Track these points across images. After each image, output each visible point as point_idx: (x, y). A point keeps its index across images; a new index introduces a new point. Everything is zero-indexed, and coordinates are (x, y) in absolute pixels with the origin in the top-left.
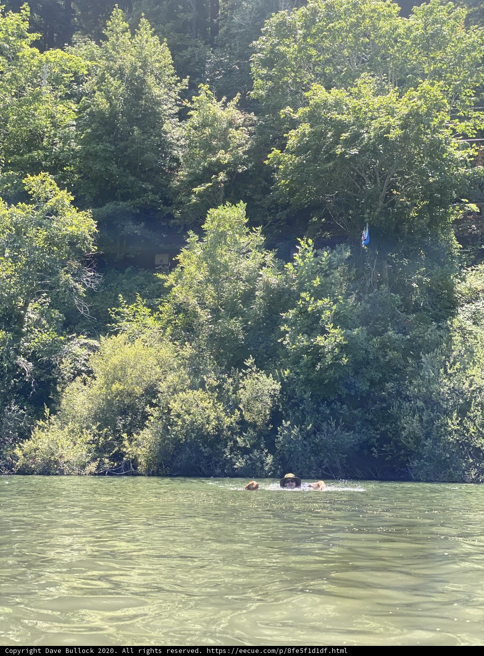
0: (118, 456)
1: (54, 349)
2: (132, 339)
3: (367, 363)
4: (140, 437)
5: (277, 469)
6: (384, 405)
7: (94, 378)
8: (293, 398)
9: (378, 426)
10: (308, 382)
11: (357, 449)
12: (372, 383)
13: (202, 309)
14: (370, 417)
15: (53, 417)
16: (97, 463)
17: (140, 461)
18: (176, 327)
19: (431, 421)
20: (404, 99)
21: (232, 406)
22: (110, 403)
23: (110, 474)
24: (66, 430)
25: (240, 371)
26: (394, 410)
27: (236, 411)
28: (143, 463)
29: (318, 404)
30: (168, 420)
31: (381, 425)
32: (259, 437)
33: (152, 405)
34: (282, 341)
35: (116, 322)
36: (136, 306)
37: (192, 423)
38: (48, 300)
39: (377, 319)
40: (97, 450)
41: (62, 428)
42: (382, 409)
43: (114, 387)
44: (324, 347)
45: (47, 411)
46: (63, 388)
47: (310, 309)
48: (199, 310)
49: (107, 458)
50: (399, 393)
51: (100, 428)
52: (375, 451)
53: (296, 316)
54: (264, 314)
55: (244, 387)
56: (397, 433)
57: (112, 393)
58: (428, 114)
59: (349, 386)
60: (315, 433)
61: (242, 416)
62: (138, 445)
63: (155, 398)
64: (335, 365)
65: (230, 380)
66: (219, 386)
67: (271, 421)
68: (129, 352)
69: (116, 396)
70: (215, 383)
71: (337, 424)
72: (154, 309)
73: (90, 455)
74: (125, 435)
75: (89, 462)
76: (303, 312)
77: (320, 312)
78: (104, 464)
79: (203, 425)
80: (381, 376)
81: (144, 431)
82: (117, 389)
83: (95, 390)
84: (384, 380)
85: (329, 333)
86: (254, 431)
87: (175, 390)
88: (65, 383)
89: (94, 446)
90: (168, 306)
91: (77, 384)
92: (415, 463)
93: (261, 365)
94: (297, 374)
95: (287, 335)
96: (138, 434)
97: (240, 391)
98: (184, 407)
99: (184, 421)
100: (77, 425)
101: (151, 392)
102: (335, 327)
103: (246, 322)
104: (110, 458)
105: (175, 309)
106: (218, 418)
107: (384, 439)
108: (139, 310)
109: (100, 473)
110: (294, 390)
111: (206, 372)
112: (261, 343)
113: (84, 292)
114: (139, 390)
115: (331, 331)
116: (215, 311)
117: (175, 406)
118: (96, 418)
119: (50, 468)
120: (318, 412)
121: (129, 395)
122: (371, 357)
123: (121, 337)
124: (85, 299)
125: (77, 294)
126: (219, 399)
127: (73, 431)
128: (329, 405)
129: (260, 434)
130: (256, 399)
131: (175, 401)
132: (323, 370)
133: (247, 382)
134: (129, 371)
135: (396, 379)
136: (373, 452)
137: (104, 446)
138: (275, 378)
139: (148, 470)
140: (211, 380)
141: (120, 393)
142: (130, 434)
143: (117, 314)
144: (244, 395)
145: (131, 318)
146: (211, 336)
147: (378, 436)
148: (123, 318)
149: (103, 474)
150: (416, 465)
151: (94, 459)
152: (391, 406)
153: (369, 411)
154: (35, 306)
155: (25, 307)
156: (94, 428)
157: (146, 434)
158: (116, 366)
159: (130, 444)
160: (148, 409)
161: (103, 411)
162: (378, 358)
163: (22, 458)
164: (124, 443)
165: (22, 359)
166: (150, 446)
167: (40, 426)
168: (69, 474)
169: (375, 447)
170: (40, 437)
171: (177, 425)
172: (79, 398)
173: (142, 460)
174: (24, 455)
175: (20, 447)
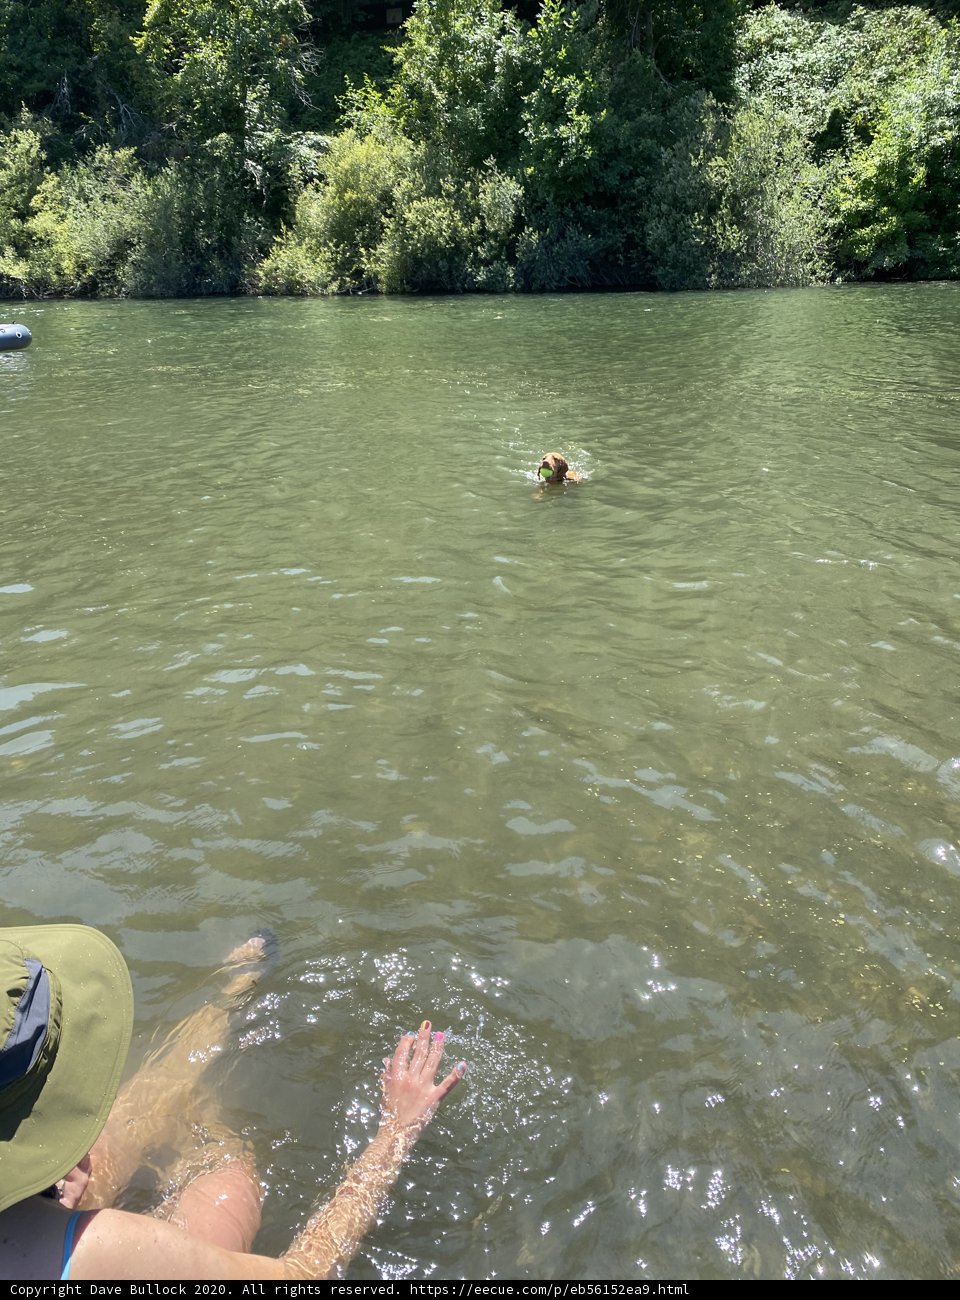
0: (360, 272)
2: (362, 135)
3: (616, 153)
4: (377, 252)
5: (517, 281)
6: (633, 204)
7: (328, 185)
8: (536, 202)
9: (626, 228)
10: (553, 180)
11: (602, 254)
12: (623, 178)
13: (439, 89)
14: (618, 218)
15: (290, 233)
16: (338, 282)
17: (380, 278)
18: (410, 116)
19: (677, 223)
21: (471, 213)
22: (344, 215)
23: (355, 293)
24: (304, 246)
25: (480, 173)
26: (642, 213)
27: (476, 218)
28: (383, 281)
29: (562, 206)
30: (404, 231)
31: (629, 227)
32: (501, 247)
33: (390, 217)
34: (523, 133)
35: (344, 112)
36: (366, 91)
37: (428, 235)
38: (268, 86)
39: (632, 95)
40: (336, 267)
41: (299, 244)
42: (632, 208)
43: (348, 196)
44: (568, 138)
45: (284, 227)
46: (296, 198)
47: (554, 91)
48: (435, 92)
49: (347, 276)
50: (649, 189)
51: (337, 246)
52: (621, 257)
53: (539, 101)
54: (506, 98)
55: (484, 192)
56: (645, 235)
57: (346, 203)
59: (597, 183)
60: (558, 241)
61: (483, 224)
62: (377, 260)
63: (391, 207)
64: (579, 160)
65: (469, 184)
66: (458, 190)
67: (512, 231)
68: (360, 151)
69: (350, 206)
70: (453, 189)
71: (580, 228)
72: (383, 89)
73: (331, 273)
74: (362, 250)
75: (330, 281)
76: (546, 94)
77: (566, 94)
78: (345, 281)
80: (631, 168)
81: (381, 246)
82: (351, 198)
83: (328, 200)
84: (634, 175)
85: (572, 121)
86: (496, 241)
87: (410, 196)
88: (297, 193)
89: (333, 264)
90: (399, 88)
91: (308, 192)
92: (660, 271)
93: (502, 166)
94: (540, 171)
95: (529, 124)
96: (375, 249)
97: (481, 195)
98: (420, 219)
99: (419, 234)
100: (314, 241)
101: (387, 197)
102: (579, 113)
103: (484, 108)
104: (351, 276)
105: (408, 92)
107: (631, 243)
108: (369, 96)
109: (343, 293)
110: (536, 191)
111: (443, 175)
112: (508, 128)
114: (373, 199)
115: (576, 118)
116: (452, 92)
117: (410, 216)
118: (333, 232)
119: (293, 290)
120: (563, 215)
121: (365, 204)
122: (621, 146)
123: (350, 132)
124: (305, 88)
125: (296, 81)
126: (456, 207)
127: (310, 248)
128: (573, 207)
129: (502, 244)
130: (497, 205)
131: (410, 212)
132: (567, 166)
133: (487, 186)
134: (362, 176)
135: (648, 173)
136: (618, 259)
137: (342, 263)
138: (517, 181)
139: (389, 290)
140: (449, 186)
141: (354, 203)
142: (366, 247)
143: (346, 101)
144: (485, 200)
145: (361, 106)
146: (449, 125)
147: (623, 240)
148: (352, 106)
149: (347, 293)
150: (660, 272)
151: (334, 279)
152: (640, 206)
153: (617, 212)
154: (254, 95)
155: (243, 98)
156: (331, 244)
157: (383, 249)
158: (347, 171)
159: (368, 259)
160: (384, 220)
161: (338, 223)
162: (629, 148)
163: (264, 278)
164: (363, 259)
165: (250, 162)
166: (389, 262)
167: (277, 242)
168: (312, 295)
169: (620, 253)
170: (279, 256)
171: (412, 239)
172: (314, 208)
173: (382, 277)
174: (266, 275)
175: (261, 267)
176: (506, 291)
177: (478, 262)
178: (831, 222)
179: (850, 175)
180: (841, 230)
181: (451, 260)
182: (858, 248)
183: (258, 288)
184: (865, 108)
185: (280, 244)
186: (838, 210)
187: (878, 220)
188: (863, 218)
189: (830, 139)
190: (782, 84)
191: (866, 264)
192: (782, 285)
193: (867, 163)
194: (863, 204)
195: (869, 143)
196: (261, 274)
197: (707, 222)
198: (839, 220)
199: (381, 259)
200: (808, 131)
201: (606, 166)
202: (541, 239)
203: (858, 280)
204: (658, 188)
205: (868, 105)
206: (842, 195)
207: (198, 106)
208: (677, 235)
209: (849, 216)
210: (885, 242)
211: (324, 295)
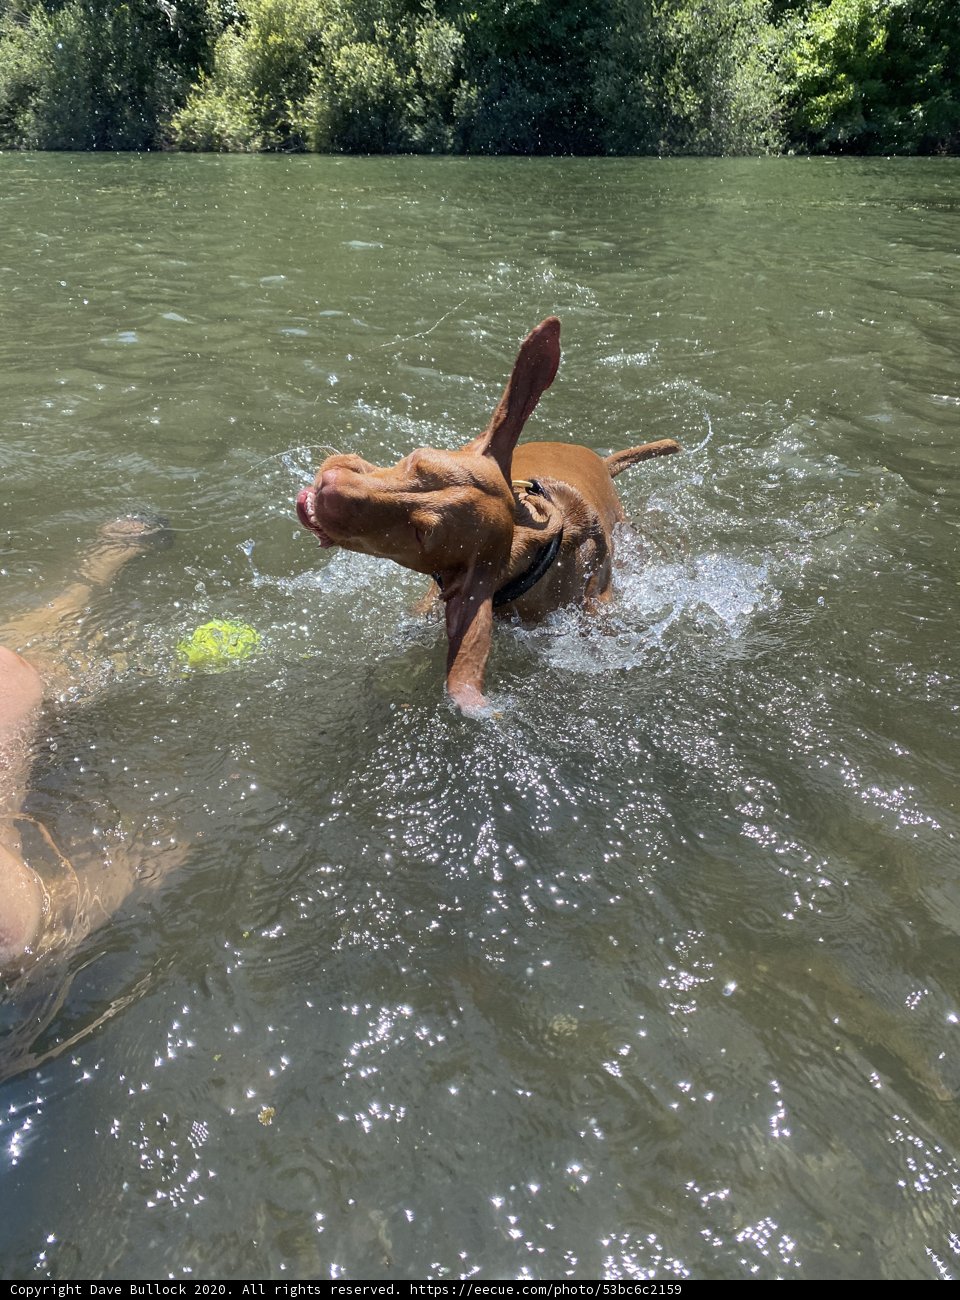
0: (285, 128)
4: (305, 106)
5: (455, 142)
6: (581, 60)
7: (249, 27)
8: (478, 53)
9: (572, 86)
10: (495, 29)
11: (545, 116)
12: (570, 30)
15: (208, 81)
16: (262, 137)
17: (307, 134)
21: (407, 63)
22: (268, 61)
23: (280, 151)
24: (224, 96)
25: (417, 17)
26: (590, 69)
27: (412, 69)
28: (312, 137)
30: (334, 81)
31: (575, 86)
32: (438, 103)
33: (316, 63)
37: (360, 86)
40: (261, 120)
41: (219, 94)
42: (578, 63)
43: (272, 39)
45: (202, 73)
46: (214, 41)
49: (272, 131)
50: (599, 42)
51: (258, 94)
55: (421, 39)
56: (593, 93)
57: (270, 48)
59: (543, 34)
60: (499, 97)
61: (420, 77)
62: (304, 115)
63: (318, 53)
65: (405, 30)
67: (450, 85)
69: (275, 52)
70: (387, 35)
73: (254, 127)
74: (288, 103)
75: (253, 136)
78: (270, 138)
80: (579, 19)
81: (309, 98)
82: (275, 42)
83: (250, 45)
84: (582, 26)
86: (433, 96)
87: (340, 41)
88: (215, 35)
91: (228, 35)
92: (609, 135)
94: (484, 18)
96: (303, 101)
97: (418, 44)
98: (350, 67)
99: (350, 84)
100: (235, 90)
101: (314, 45)
104: (275, 131)
107: (578, 101)
109: (267, 150)
110: (477, 42)
111: (376, 18)
114: (300, 44)
117: (340, 64)
118: (255, 81)
119: (212, 144)
121: (291, 49)
126: (390, 55)
127: (231, 98)
128: (516, 59)
129: (439, 99)
130: (435, 55)
131: (340, 59)
132: (512, 13)
133: (424, 32)
134: (287, 17)
135: (598, 25)
137: (267, 116)
138: (457, 28)
139: (318, 145)
140: (383, 31)
141: (278, 47)
142: (293, 100)
144: (422, 49)
147: (570, 100)
149: (271, 151)
151: (257, 133)
152: (587, 61)
153: (563, 67)
156: (253, 94)
157: (311, 102)
158: (271, 11)
159: (295, 114)
160: (311, 68)
161: (261, 71)
163: (181, 131)
164: (288, 112)
165: (163, 1)
166: (319, 117)
167: (194, 90)
168: (235, 152)
169: (567, 114)
170: (197, 106)
171: (343, 90)
172: (234, 55)
173: (310, 133)
174: (183, 129)
175: (177, 118)
176: (444, 152)
177: (414, 119)
178: (786, 89)
179: (808, 38)
180: (796, 98)
181: (385, 117)
182: (813, 118)
183: (174, 143)
185: (197, 93)
186: (794, 76)
187: (834, 89)
188: (820, 86)
191: (820, 136)
192: (734, 154)
193: (826, 25)
194: (820, 70)
196: (176, 125)
197: (658, 83)
198: (795, 86)
199: (310, 112)
201: (553, 15)
202: (480, 95)
203: (812, 153)
204: (609, 41)
206: (799, 60)
208: (628, 95)
209: (805, 83)
210: (840, 113)
211: (246, 152)
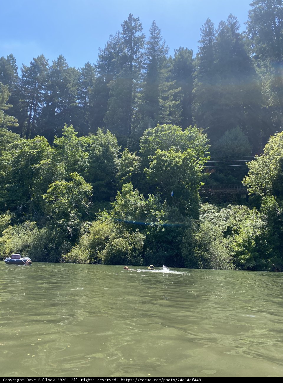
0: (96, 258)
1: (78, 224)
2: (102, 222)
4: (103, 252)
5: (144, 263)
6: (177, 244)
7: (90, 234)
8: (150, 241)
9: (175, 250)
10: (154, 236)
11: (168, 257)
12: (173, 237)
14: (173, 247)
15: (77, 246)
16: (90, 260)
17: (102, 259)
18: (115, 219)
19: (190, 250)
20: (183, 154)
21: (131, 243)
22: (94, 242)
23: (94, 264)
24: (81, 250)
25: (134, 233)
27: (132, 245)
28: (104, 260)
29: (157, 243)
30: (112, 247)
33: (107, 243)
35: (97, 217)
36: (104, 212)
37: (119, 248)
38: (77, 210)
40: (90, 256)
41: (80, 249)
43: (96, 237)
44: (157, 226)
45: (76, 244)
46: (81, 237)
47: (153, 214)
48: (122, 214)
49: (93, 259)
50: (181, 240)
51: (91, 250)
55: (135, 238)
56: (181, 253)
57: (95, 239)
58: (189, 158)
59: (166, 238)
60: (156, 252)
61: (134, 246)
62: (102, 255)
63: (108, 240)
64: (161, 231)
65: (131, 235)
66: (128, 238)
67: (142, 249)
68: (101, 226)
70: (126, 236)
71: (163, 249)
72: (109, 213)
73: (88, 257)
74: (98, 252)
75: (87, 260)
78: (92, 260)
79: (122, 249)
83: (90, 238)
84: (177, 236)
86: (138, 251)
87: (114, 238)
88: (81, 235)
89: (89, 255)
90: (113, 212)
91: (85, 236)
92: (186, 263)
93: (140, 231)
94: (151, 234)
95: (148, 222)
96: (103, 251)
98: (117, 244)
99: (116, 248)
100: (84, 248)
101: (107, 238)
105: (115, 213)
106: (126, 247)
107: (177, 255)
108: (105, 214)
109: (91, 263)
110: (149, 239)
111: (124, 233)
113: (88, 207)
114: (103, 238)
115: (160, 221)
117: (113, 243)
119: (76, 261)
120: (157, 246)
121: (100, 239)
122: (172, 229)
123: (98, 222)
124: (89, 210)
125: (87, 208)
126: (127, 241)
127: (83, 250)
128: (160, 243)
129: (140, 253)
130: (139, 241)
133: (136, 236)
134: (101, 232)
135: (181, 237)
137: (92, 255)
138: (144, 235)
139: (105, 262)
141: (98, 239)
142: (100, 251)
143: (98, 215)
145: (102, 216)
147: (175, 254)
148: (100, 216)
149: (92, 263)
151: (89, 259)
152: (179, 245)
153: (172, 246)
154: (73, 212)
155: (70, 212)
156: (89, 249)
157: (105, 251)
158: (97, 231)
159: (100, 254)
160: (106, 244)
161: (92, 244)
162: (175, 230)
163: (67, 258)
164: (98, 254)
165: (69, 227)
166: (106, 255)
167: (73, 248)
168: (81, 263)
169: (174, 257)
170: (73, 252)
171: (114, 249)
172: (85, 240)
175: (67, 254)
176: (140, 265)
177: (133, 257)
178: (232, 253)
179: (235, 242)
180: (235, 256)
182: (241, 261)
183: (65, 261)
184: (236, 226)
186: (233, 251)
187: (245, 254)
188: (241, 253)
189: (228, 233)
190: (213, 220)
191: (244, 266)
193: (239, 239)
194: (240, 249)
195: (239, 235)
196: (67, 256)
197: (199, 250)
198: (234, 253)
200: (222, 231)
201: (169, 234)
203: (243, 270)
204: (184, 241)
205: (237, 225)
206: (234, 246)
207: (57, 213)
208: (191, 253)
209: (237, 252)
210: (248, 260)
211: (84, 263)
